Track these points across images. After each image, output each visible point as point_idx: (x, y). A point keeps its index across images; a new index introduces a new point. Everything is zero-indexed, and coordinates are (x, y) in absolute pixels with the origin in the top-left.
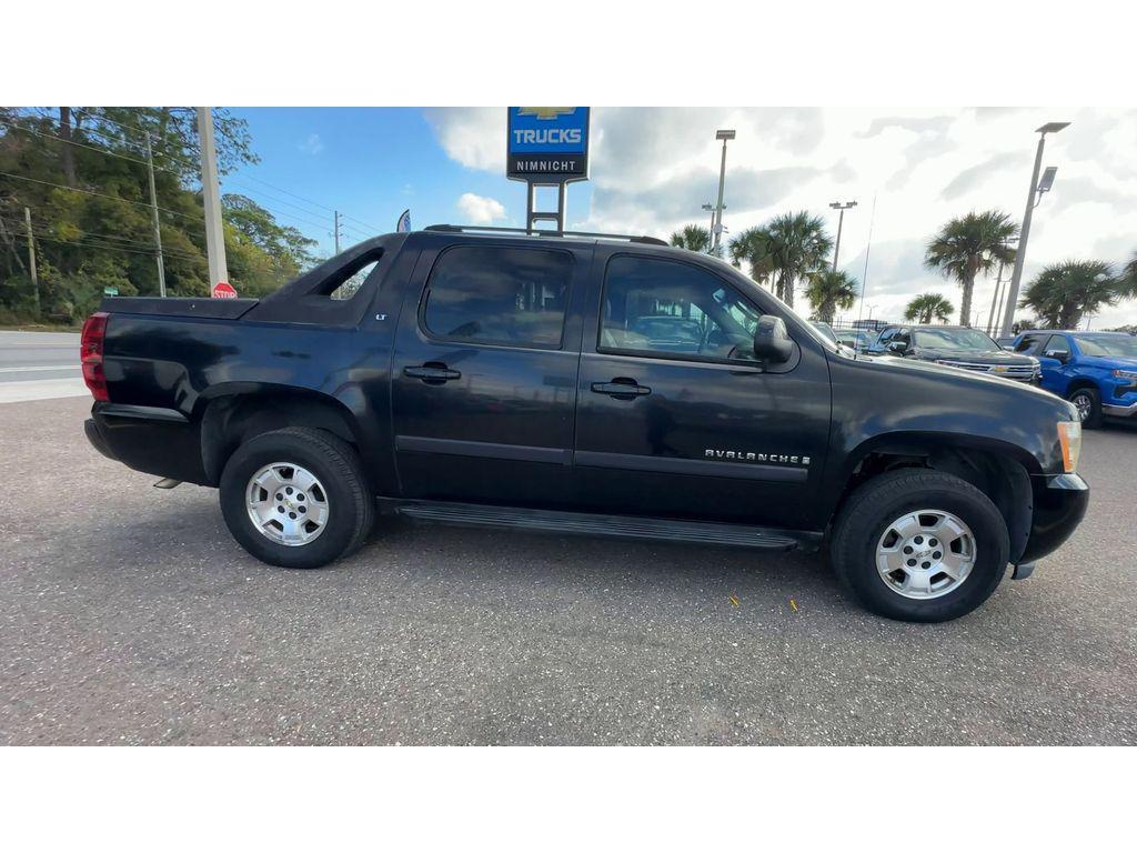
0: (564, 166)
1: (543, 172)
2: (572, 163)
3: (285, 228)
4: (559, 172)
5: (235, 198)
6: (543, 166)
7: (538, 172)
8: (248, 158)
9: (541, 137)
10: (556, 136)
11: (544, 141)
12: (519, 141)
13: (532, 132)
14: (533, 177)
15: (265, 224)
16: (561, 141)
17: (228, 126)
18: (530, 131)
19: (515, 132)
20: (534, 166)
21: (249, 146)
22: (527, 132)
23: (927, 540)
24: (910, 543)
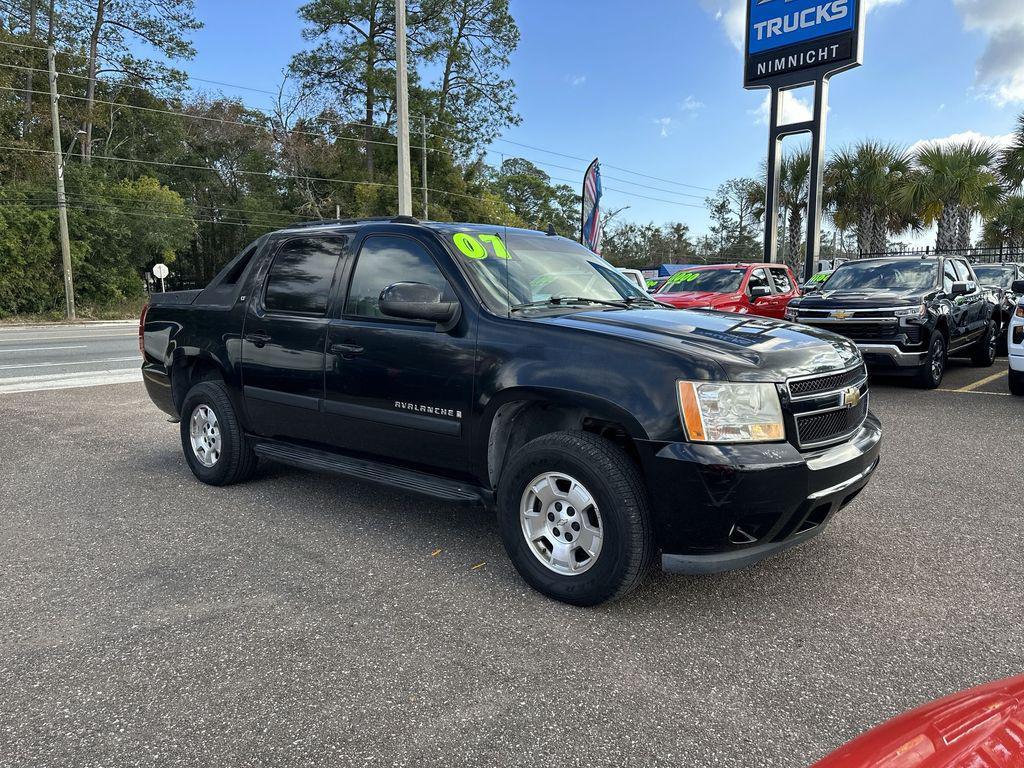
0: (823, 54)
1: (793, 69)
2: (834, 47)
3: (558, 188)
4: (817, 64)
5: (515, 161)
6: (793, 61)
7: (787, 71)
8: (511, 120)
9: (791, 24)
10: (811, 17)
11: (795, 27)
12: (760, 37)
13: (778, 20)
14: (778, 81)
15: (538, 186)
16: (819, 21)
17: (497, 91)
18: (774, 21)
19: (756, 26)
20: (779, 65)
21: (513, 107)
22: (771, 22)
23: (565, 507)
24: (552, 509)
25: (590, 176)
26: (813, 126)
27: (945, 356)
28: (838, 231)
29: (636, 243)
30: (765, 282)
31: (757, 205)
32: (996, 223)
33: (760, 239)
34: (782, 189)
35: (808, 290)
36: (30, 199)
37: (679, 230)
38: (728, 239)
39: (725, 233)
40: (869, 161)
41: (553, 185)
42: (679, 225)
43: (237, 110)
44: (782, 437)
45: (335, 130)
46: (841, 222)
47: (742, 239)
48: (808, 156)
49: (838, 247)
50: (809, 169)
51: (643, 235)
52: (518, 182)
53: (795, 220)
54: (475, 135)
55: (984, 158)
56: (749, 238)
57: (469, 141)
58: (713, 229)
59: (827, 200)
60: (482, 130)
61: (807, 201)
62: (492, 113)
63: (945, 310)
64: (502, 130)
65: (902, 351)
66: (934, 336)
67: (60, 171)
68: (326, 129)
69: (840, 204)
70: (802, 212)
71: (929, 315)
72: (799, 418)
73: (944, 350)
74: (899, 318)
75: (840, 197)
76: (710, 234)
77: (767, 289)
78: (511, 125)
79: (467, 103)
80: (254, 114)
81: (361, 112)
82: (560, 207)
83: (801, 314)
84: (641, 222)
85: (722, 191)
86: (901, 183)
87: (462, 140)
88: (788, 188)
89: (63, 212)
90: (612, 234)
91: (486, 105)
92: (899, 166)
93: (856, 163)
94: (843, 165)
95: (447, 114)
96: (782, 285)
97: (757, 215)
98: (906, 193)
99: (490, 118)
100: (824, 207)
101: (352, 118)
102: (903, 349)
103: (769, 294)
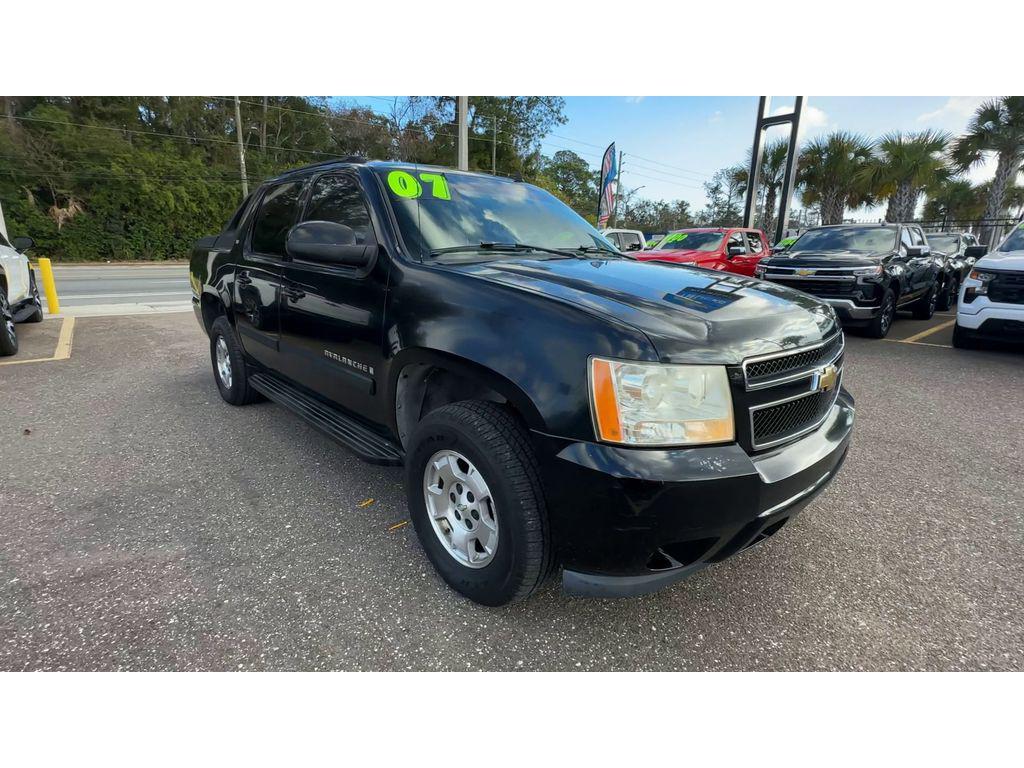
5: (564, 153)
15: (580, 171)
23: (466, 491)
24: (454, 489)
25: (608, 156)
26: (794, 118)
27: (894, 310)
28: (803, 209)
29: (650, 215)
30: (742, 244)
31: (743, 184)
32: (935, 203)
33: (742, 214)
34: (762, 170)
35: (777, 251)
36: (225, 177)
37: (682, 205)
38: (718, 213)
39: (716, 209)
40: (838, 147)
41: (590, 170)
42: (683, 202)
43: (369, 115)
44: (730, 436)
45: (433, 128)
46: (808, 201)
47: (730, 213)
48: (786, 146)
49: (802, 222)
50: (786, 154)
51: (656, 208)
52: (565, 168)
53: (771, 196)
54: (533, 132)
55: (938, 145)
56: (734, 213)
57: (528, 136)
58: (708, 206)
59: (799, 180)
60: (538, 128)
61: (782, 181)
62: (546, 115)
63: (898, 270)
64: (553, 128)
65: (856, 305)
66: (887, 293)
67: (242, 157)
68: (427, 128)
69: (809, 184)
70: (777, 190)
71: (884, 275)
72: (756, 412)
73: (894, 305)
74: (857, 277)
75: (810, 178)
76: (706, 209)
77: (742, 249)
78: (560, 124)
79: (528, 108)
80: (380, 118)
81: (451, 115)
82: (595, 187)
83: (769, 271)
84: (654, 199)
85: (717, 177)
86: (863, 166)
87: (523, 135)
88: (767, 170)
89: (245, 186)
90: (632, 207)
91: (542, 109)
92: (864, 152)
93: (827, 149)
94: (815, 152)
95: (513, 116)
96: (755, 247)
97: (740, 192)
98: (867, 174)
99: (545, 119)
100: (796, 186)
101: (445, 120)
102: (858, 303)
103: (744, 253)
